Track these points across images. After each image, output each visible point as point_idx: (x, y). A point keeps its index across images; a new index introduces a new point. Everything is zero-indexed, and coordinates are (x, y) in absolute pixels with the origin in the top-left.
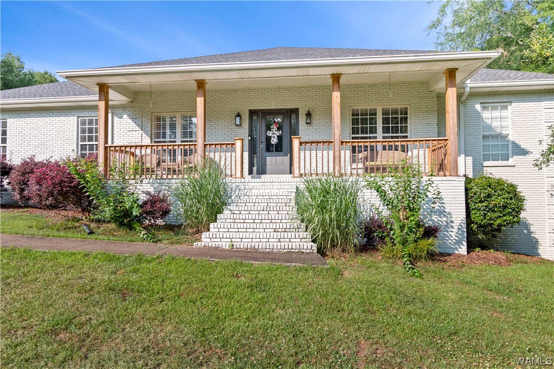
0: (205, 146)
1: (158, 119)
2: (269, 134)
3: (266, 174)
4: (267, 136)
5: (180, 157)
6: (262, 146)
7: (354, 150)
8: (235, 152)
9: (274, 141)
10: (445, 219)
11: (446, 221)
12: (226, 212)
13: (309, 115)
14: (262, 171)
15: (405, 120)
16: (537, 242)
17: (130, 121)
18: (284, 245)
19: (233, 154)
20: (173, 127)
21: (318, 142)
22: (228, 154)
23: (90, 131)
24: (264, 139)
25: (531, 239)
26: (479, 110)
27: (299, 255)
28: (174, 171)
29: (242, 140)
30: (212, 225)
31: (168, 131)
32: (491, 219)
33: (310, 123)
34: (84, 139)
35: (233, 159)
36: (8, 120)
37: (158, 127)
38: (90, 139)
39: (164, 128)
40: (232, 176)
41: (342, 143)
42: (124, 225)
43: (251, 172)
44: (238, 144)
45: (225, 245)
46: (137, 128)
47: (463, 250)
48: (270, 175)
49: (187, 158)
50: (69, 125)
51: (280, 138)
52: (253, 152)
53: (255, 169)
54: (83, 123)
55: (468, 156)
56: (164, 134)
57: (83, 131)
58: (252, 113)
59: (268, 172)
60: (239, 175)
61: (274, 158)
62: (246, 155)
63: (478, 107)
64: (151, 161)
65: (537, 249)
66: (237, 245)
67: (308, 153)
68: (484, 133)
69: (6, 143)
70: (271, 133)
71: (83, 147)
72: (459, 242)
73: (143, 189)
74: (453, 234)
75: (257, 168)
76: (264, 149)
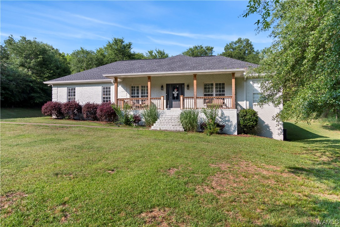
0: (151, 98)
1: (132, 87)
2: (174, 93)
3: (172, 108)
4: (173, 93)
5: (140, 102)
6: (171, 97)
7: (205, 99)
8: (161, 100)
9: (176, 95)
10: (230, 123)
11: (230, 124)
12: (158, 120)
13: (188, 86)
14: (171, 107)
15: (224, 88)
16: (272, 133)
17: (122, 88)
18: (175, 129)
19: (160, 101)
20: (138, 90)
21: (189, 97)
22: (159, 101)
23: (107, 92)
24: (172, 95)
25: (270, 132)
26: (252, 84)
27: (179, 132)
28: (139, 107)
29: (163, 97)
30: (154, 124)
31: (136, 92)
32: (246, 123)
33: (188, 89)
34: (104, 94)
35: (160, 102)
36: (76, 88)
37: (132, 90)
38: (107, 95)
39: (135, 91)
40: (160, 109)
41: (197, 98)
42: (128, 124)
43: (167, 107)
44: (162, 98)
45: (158, 129)
46: (125, 91)
47: (236, 133)
48: (174, 108)
49: (144, 102)
50: (99, 89)
51: (178, 94)
52: (167, 99)
53: (168, 106)
54: (104, 88)
55: (247, 101)
56: (135, 93)
57: (104, 92)
58: (168, 85)
59: (173, 107)
60: (162, 108)
61: (175, 102)
62: (165, 101)
63: (251, 82)
64: (130, 103)
65: (272, 136)
66: (162, 129)
67: (187, 100)
68: (254, 92)
69: (75, 96)
70: (174, 92)
71: (104, 98)
72: (234, 131)
73: (131, 113)
74: (233, 128)
75: (169, 106)
76: (172, 98)
